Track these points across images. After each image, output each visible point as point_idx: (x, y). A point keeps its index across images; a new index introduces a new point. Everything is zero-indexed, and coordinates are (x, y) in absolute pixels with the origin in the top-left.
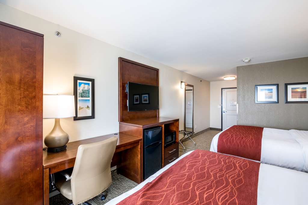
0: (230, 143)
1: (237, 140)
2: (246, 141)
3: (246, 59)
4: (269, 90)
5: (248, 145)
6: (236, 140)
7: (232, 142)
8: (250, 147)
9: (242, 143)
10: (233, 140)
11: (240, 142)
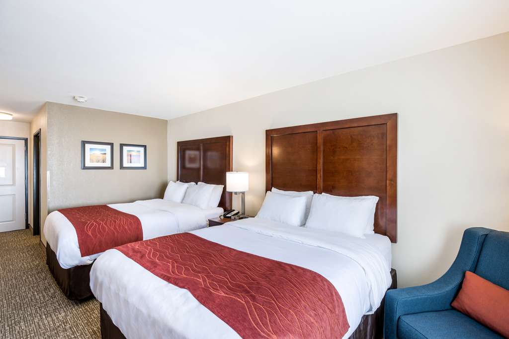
0: (100, 232)
1: (109, 226)
2: (122, 224)
3: (80, 97)
4: (102, 150)
5: (126, 227)
6: (107, 226)
7: (102, 231)
8: (130, 230)
9: (117, 227)
10: (103, 228)
11: (115, 228)
